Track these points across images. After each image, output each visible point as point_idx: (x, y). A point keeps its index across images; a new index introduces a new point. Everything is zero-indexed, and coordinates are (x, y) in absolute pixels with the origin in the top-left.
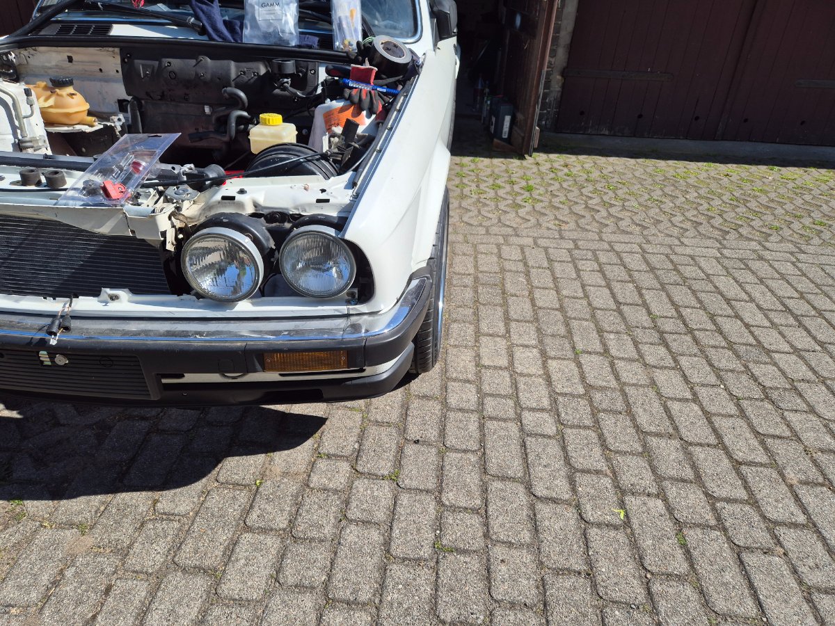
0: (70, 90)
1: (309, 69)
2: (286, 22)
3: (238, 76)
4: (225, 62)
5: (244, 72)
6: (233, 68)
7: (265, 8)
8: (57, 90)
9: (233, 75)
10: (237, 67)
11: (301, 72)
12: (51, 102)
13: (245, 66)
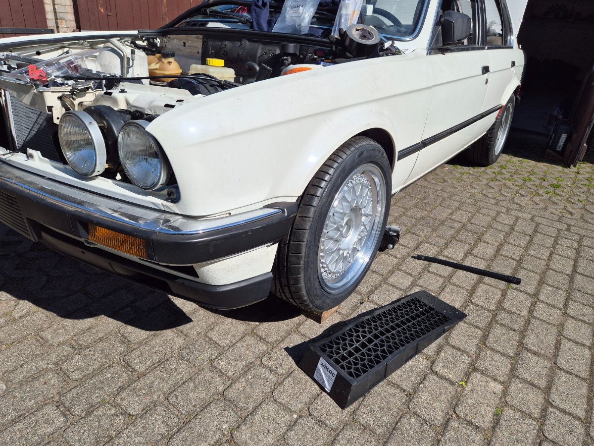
0: (171, 60)
1: (309, 52)
2: (304, 18)
3: (262, 56)
4: (256, 44)
5: (266, 53)
6: (260, 50)
7: (293, 9)
8: (163, 59)
9: (259, 55)
10: (263, 49)
11: (302, 54)
12: (157, 66)
13: (268, 48)
